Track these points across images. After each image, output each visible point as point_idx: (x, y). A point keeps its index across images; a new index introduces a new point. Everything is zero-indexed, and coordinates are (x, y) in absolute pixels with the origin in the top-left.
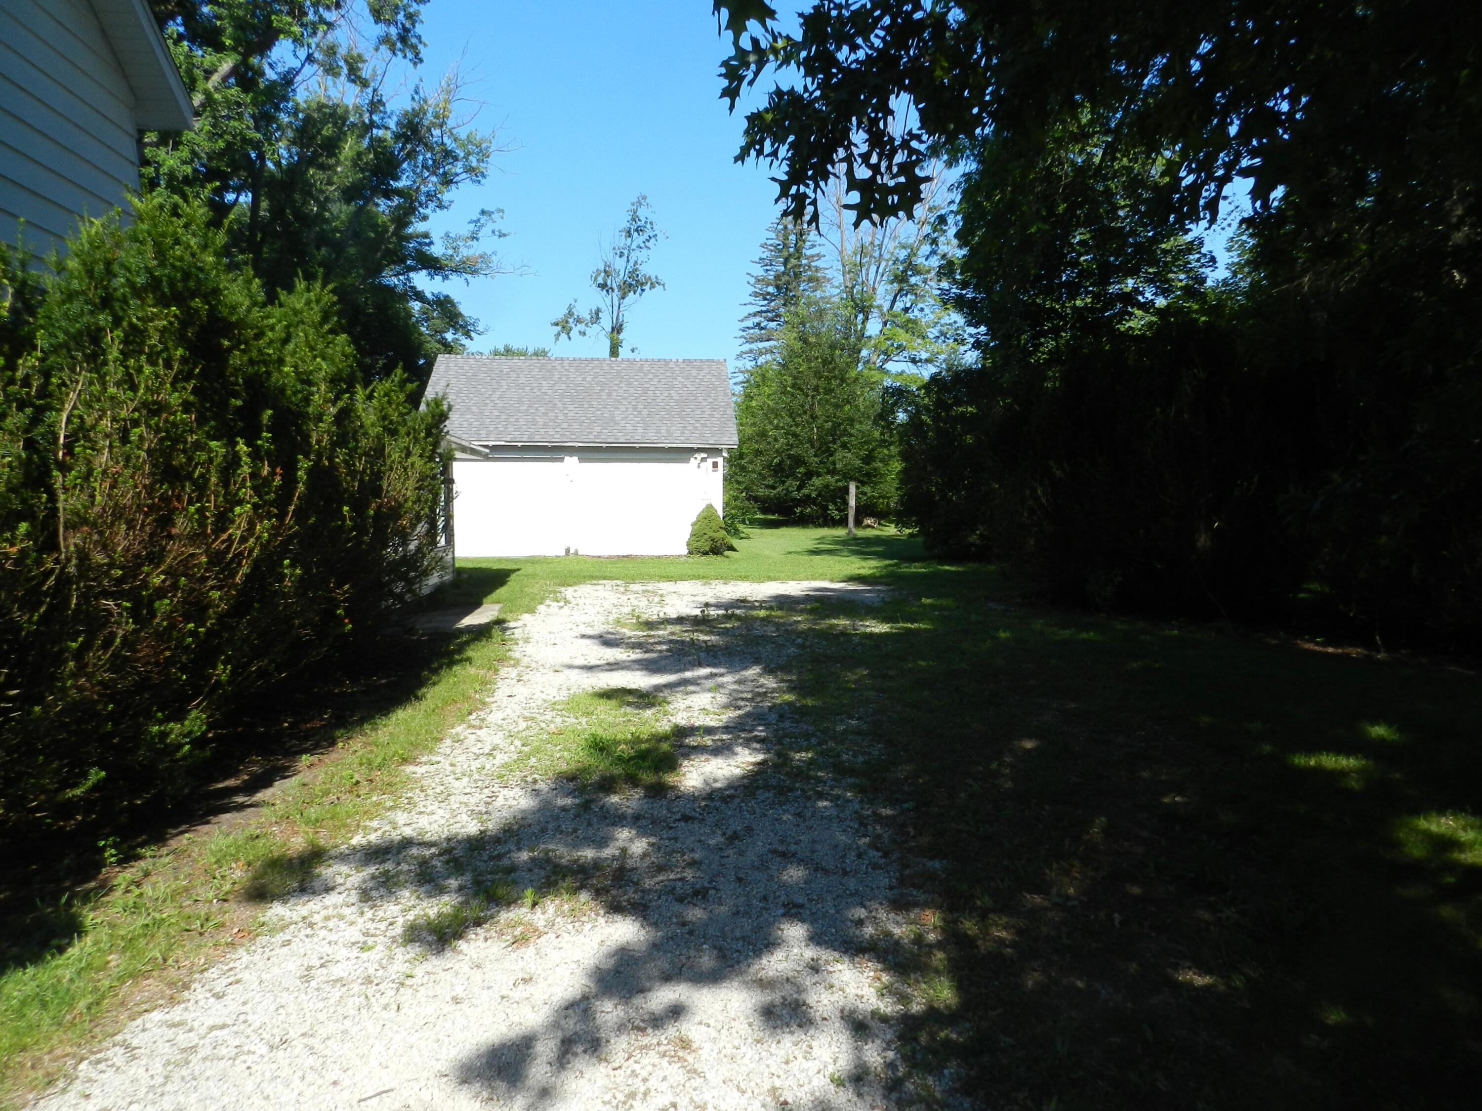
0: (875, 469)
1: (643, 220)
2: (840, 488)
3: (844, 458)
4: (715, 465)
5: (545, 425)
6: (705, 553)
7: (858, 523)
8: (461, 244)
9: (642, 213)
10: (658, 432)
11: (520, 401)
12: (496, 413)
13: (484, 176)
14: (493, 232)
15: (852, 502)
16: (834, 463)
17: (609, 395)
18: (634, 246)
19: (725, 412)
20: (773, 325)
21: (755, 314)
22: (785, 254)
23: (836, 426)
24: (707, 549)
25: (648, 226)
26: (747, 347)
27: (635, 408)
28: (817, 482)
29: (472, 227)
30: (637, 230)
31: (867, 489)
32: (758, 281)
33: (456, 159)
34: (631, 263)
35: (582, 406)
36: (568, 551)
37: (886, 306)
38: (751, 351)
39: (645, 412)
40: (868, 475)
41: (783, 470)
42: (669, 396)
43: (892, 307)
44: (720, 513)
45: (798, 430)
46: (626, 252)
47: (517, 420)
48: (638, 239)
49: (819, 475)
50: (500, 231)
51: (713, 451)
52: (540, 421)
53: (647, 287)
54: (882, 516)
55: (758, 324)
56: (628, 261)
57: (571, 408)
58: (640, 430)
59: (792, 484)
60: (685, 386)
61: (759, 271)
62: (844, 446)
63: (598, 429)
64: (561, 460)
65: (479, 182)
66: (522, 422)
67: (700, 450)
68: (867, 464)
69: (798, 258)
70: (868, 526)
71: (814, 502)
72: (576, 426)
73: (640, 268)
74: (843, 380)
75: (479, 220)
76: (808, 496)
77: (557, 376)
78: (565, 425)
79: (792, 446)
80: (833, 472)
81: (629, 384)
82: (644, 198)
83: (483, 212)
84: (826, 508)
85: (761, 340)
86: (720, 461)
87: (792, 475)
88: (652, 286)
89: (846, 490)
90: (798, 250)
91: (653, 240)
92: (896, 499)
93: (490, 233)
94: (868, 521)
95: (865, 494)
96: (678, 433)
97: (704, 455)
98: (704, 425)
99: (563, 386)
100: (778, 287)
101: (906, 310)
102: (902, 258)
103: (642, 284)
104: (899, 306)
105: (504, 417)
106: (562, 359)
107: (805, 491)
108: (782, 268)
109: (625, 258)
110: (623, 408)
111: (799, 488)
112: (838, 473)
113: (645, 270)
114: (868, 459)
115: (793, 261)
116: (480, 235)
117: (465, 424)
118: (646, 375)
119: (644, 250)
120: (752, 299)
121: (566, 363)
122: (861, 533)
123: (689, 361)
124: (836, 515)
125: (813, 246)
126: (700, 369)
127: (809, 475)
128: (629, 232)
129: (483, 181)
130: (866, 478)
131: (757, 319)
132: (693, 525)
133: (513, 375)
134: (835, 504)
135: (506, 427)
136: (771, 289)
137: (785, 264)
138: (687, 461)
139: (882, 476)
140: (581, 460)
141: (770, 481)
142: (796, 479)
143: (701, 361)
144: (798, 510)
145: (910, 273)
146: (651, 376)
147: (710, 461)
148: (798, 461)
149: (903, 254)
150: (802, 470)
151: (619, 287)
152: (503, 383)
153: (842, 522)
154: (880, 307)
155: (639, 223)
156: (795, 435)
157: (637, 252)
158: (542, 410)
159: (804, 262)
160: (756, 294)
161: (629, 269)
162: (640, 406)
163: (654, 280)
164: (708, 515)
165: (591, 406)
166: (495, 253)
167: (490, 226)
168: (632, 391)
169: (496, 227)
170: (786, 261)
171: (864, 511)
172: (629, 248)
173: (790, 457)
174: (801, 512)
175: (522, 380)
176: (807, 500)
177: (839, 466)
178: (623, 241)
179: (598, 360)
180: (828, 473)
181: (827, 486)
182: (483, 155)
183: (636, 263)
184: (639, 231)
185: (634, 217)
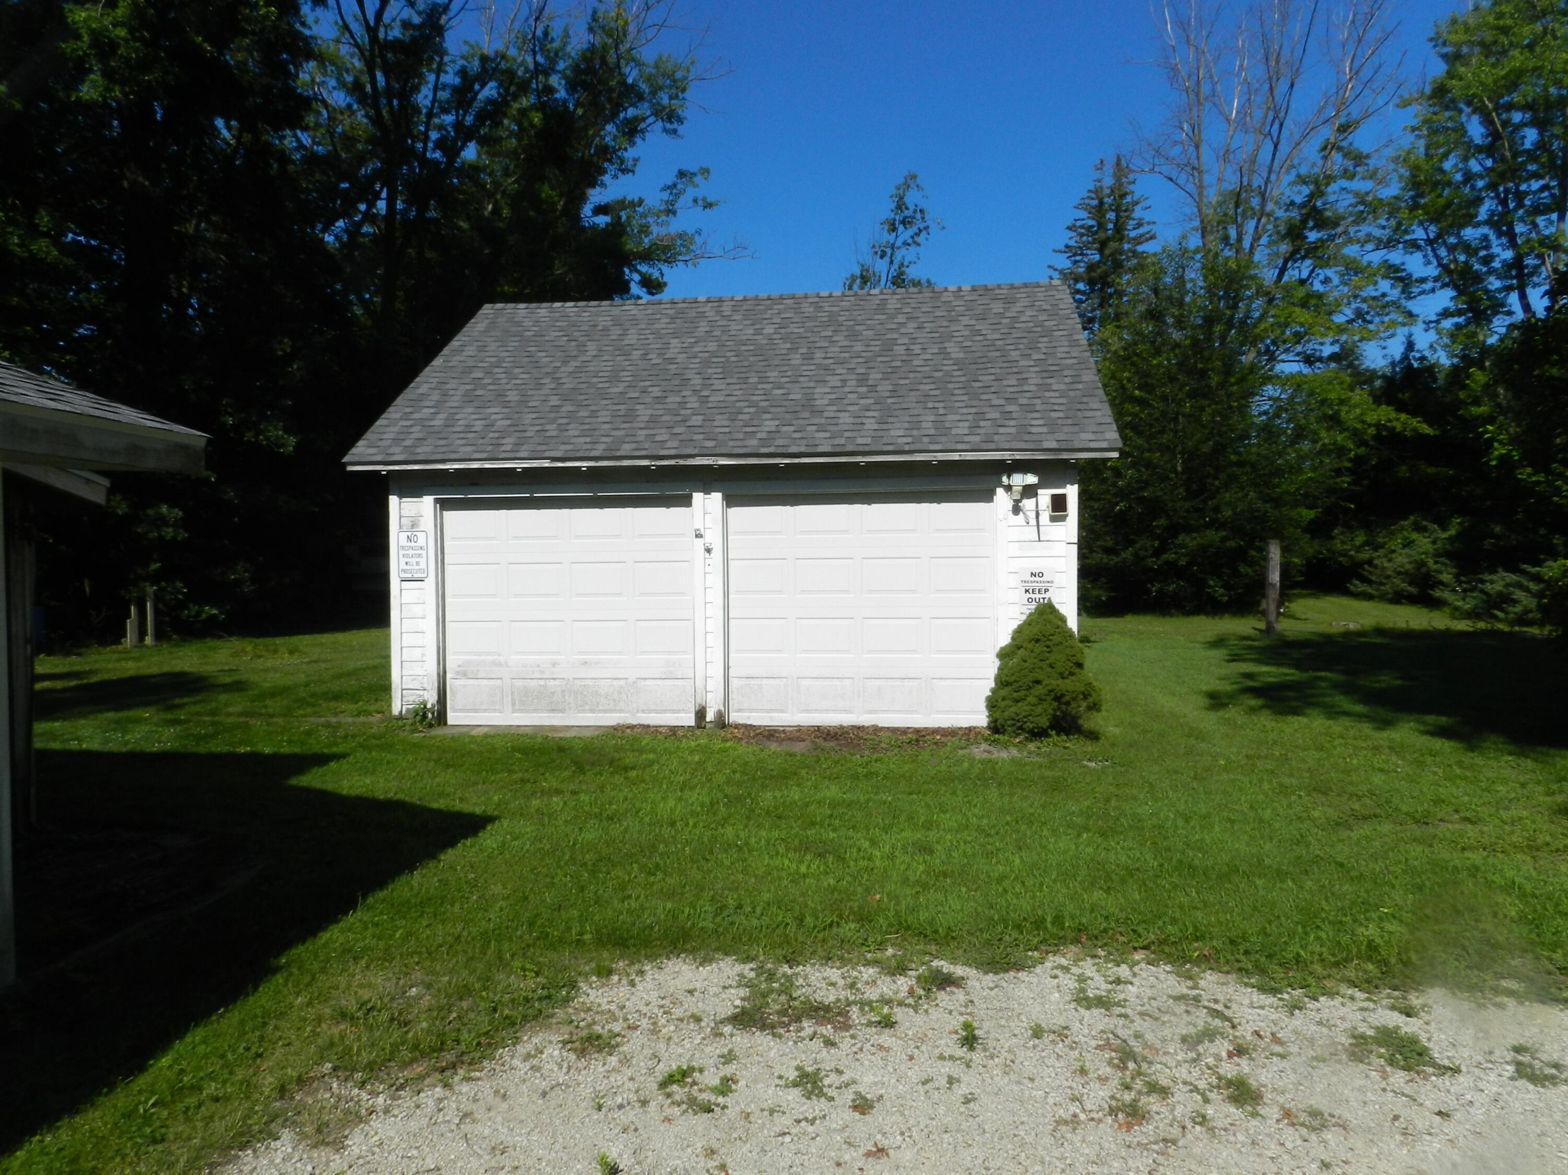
1: (912, 207)
4: (1059, 504)
5: (653, 421)
6: (1038, 734)
8: (650, 220)
9: (912, 198)
10: (916, 425)
11: (614, 378)
12: (555, 401)
13: (680, 121)
14: (695, 201)
15: (1274, 576)
17: (808, 357)
18: (898, 243)
19: (1077, 378)
22: (1101, 237)
24: (1044, 722)
25: (918, 216)
27: (862, 380)
28: (1189, 541)
29: (665, 196)
30: (903, 222)
33: (641, 97)
34: (895, 266)
35: (745, 380)
36: (701, 714)
37: (1271, 277)
39: (885, 388)
42: (943, 353)
43: (1279, 278)
44: (1074, 625)
46: (889, 251)
47: (594, 415)
48: (905, 234)
49: (1189, 529)
50: (704, 200)
51: (1052, 468)
52: (644, 413)
56: (891, 262)
57: (718, 385)
58: (871, 424)
59: (1145, 544)
60: (978, 333)
61: (1064, 262)
63: (770, 425)
64: (686, 501)
65: (675, 131)
66: (604, 416)
67: (1019, 466)
69: (1120, 242)
71: (1182, 573)
72: (720, 420)
73: (907, 271)
75: (675, 185)
76: (1171, 564)
77: (704, 326)
78: (697, 420)
80: (1216, 524)
81: (853, 336)
82: (914, 177)
83: (682, 174)
84: (1203, 584)
86: (1072, 492)
87: (1146, 530)
90: (1119, 228)
91: (924, 234)
93: (690, 204)
96: (962, 429)
97: (1031, 479)
98: (1029, 409)
99: (712, 346)
100: (1091, 282)
101: (1303, 281)
102: (1299, 200)
104: (1291, 275)
105: (568, 407)
106: (721, 300)
107: (1170, 556)
108: (1097, 257)
109: (887, 259)
110: (834, 381)
111: (1157, 553)
115: (1113, 245)
116: (677, 205)
117: (479, 425)
118: (892, 317)
119: (913, 248)
121: (727, 309)
123: (986, 288)
125: (1140, 225)
126: (1009, 301)
127: (1174, 530)
128: (893, 224)
129: (681, 129)
132: (1004, 655)
133: (616, 332)
135: (562, 429)
136: (1082, 286)
137: (1101, 251)
138: (987, 496)
140: (731, 501)
141: (1109, 542)
142: (1154, 536)
143: (1012, 287)
144: (1155, 589)
145: (1311, 224)
146: (901, 319)
147: (1045, 496)
148: (1155, 508)
149: (1300, 194)
150: (1162, 522)
152: (592, 347)
155: (906, 213)
156: (1149, 465)
157: (903, 251)
158: (656, 392)
161: (893, 273)
162: (875, 376)
164: (1042, 631)
165: (763, 380)
166: (699, 232)
167: (690, 193)
168: (859, 347)
169: (699, 193)
170: (1103, 246)
172: (892, 247)
173: (1142, 500)
174: (1160, 591)
175: (632, 338)
176: (1171, 571)
178: (885, 237)
179: (793, 297)
182: (679, 87)
183: (901, 265)
184: (905, 222)
185: (900, 206)
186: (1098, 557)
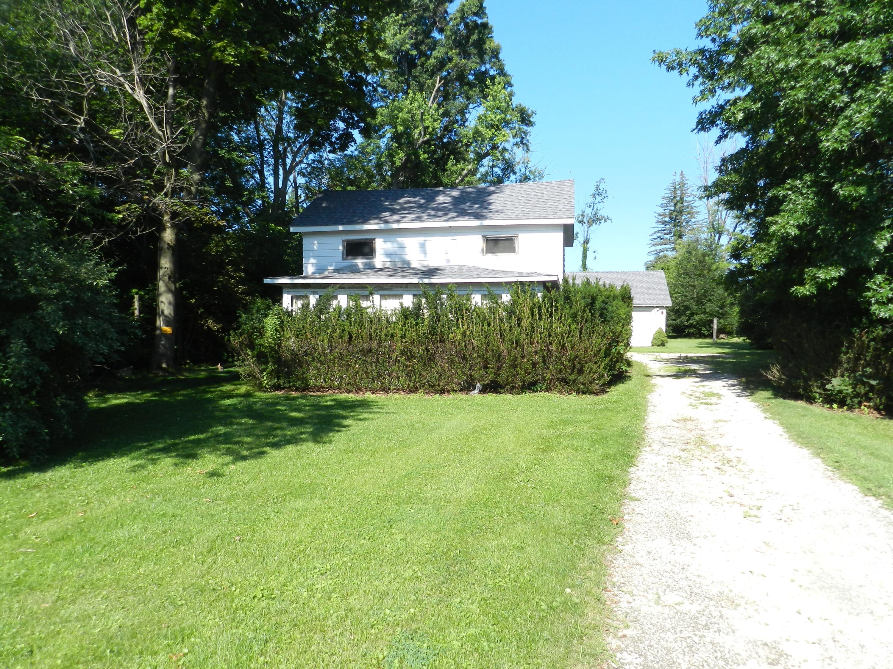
0: (726, 312)
1: (602, 189)
2: (708, 321)
3: (710, 307)
4: (662, 313)
6: (659, 346)
7: (718, 337)
9: (602, 186)
10: (640, 300)
15: (715, 327)
16: (705, 309)
18: (596, 202)
19: (665, 292)
20: (668, 236)
21: (659, 232)
22: (675, 201)
23: (706, 292)
24: (660, 344)
25: (604, 192)
26: (654, 248)
28: (697, 317)
30: (598, 194)
31: (722, 321)
32: (659, 215)
34: (595, 210)
37: (731, 230)
38: (656, 250)
40: (723, 314)
41: (679, 312)
42: (642, 286)
43: (734, 231)
44: (664, 330)
45: (687, 294)
46: (592, 205)
48: (599, 198)
49: (697, 314)
51: (661, 307)
53: (602, 221)
54: (729, 334)
55: (660, 237)
59: (684, 318)
60: (648, 282)
61: (661, 210)
62: (710, 301)
67: (657, 307)
68: (721, 309)
69: (682, 203)
70: (722, 338)
71: (695, 327)
73: (599, 212)
74: (710, 270)
76: (692, 324)
79: (684, 301)
80: (704, 313)
82: (603, 179)
84: (701, 330)
85: (661, 244)
86: (665, 311)
87: (684, 314)
88: (605, 221)
89: (712, 322)
90: (682, 199)
91: (606, 199)
92: (736, 325)
94: (722, 336)
95: (720, 323)
96: (647, 301)
97: (658, 309)
98: (658, 298)
100: (671, 218)
101: (742, 231)
103: (600, 220)
104: (738, 229)
107: (691, 322)
108: (673, 208)
109: (592, 208)
111: (687, 321)
112: (707, 313)
113: (601, 213)
114: (722, 307)
115: (679, 205)
119: (602, 203)
120: (656, 225)
122: (719, 341)
124: (706, 333)
126: (653, 275)
127: (693, 314)
128: (594, 195)
130: (721, 316)
131: (660, 234)
134: (705, 328)
136: (667, 219)
138: (652, 311)
139: (729, 314)
141: (673, 317)
142: (686, 316)
146: (633, 278)
147: (662, 311)
148: (687, 308)
150: (689, 312)
151: (588, 222)
153: (710, 336)
154: (728, 230)
155: (600, 191)
156: (685, 296)
157: (598, 205)
159: (685, 204)
160: (659, 222)
161: (594, 213)
163: (606, 217)
164: (660, 331)
170: (675, 205)
171: (721, 331)
172: (594, 203)
173: (683, 306)
176: (691, 326)
177: (707, 310)
178: (591, 200)
180: (702, 313)
181: (701, 320)
183: (597, 210)
184: (599, 194)
185: (598, 188)
186: (670, 322)
